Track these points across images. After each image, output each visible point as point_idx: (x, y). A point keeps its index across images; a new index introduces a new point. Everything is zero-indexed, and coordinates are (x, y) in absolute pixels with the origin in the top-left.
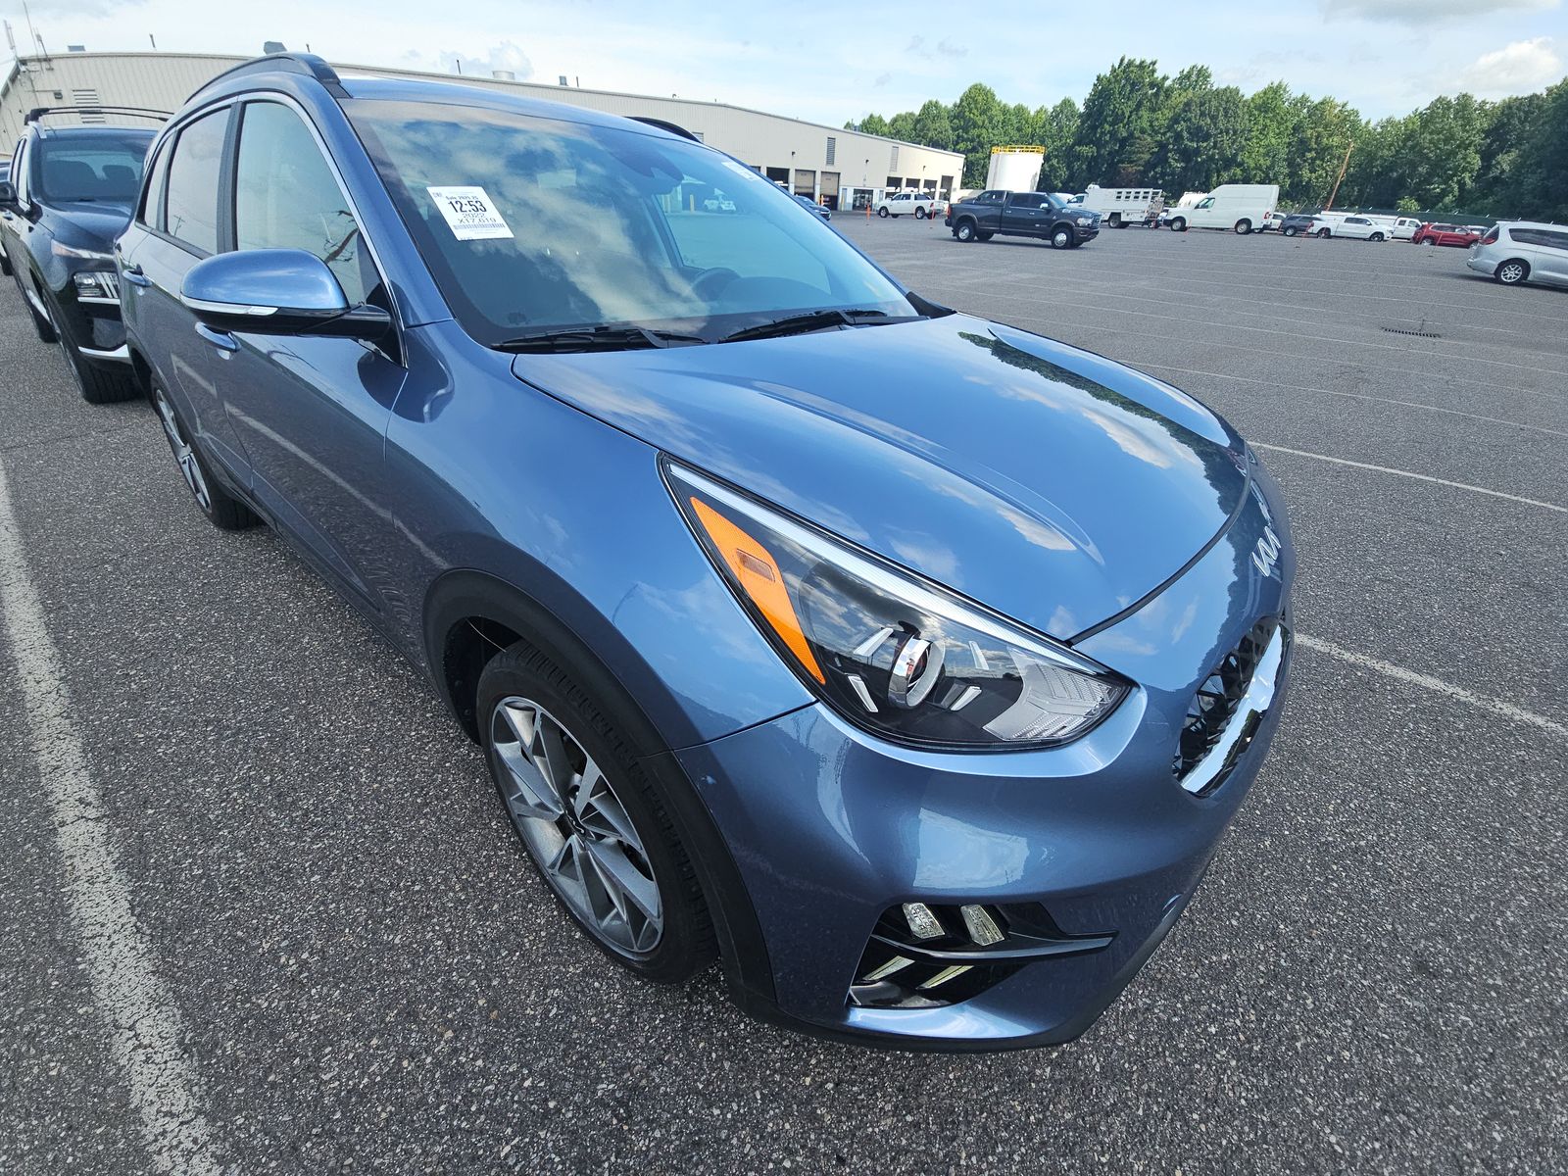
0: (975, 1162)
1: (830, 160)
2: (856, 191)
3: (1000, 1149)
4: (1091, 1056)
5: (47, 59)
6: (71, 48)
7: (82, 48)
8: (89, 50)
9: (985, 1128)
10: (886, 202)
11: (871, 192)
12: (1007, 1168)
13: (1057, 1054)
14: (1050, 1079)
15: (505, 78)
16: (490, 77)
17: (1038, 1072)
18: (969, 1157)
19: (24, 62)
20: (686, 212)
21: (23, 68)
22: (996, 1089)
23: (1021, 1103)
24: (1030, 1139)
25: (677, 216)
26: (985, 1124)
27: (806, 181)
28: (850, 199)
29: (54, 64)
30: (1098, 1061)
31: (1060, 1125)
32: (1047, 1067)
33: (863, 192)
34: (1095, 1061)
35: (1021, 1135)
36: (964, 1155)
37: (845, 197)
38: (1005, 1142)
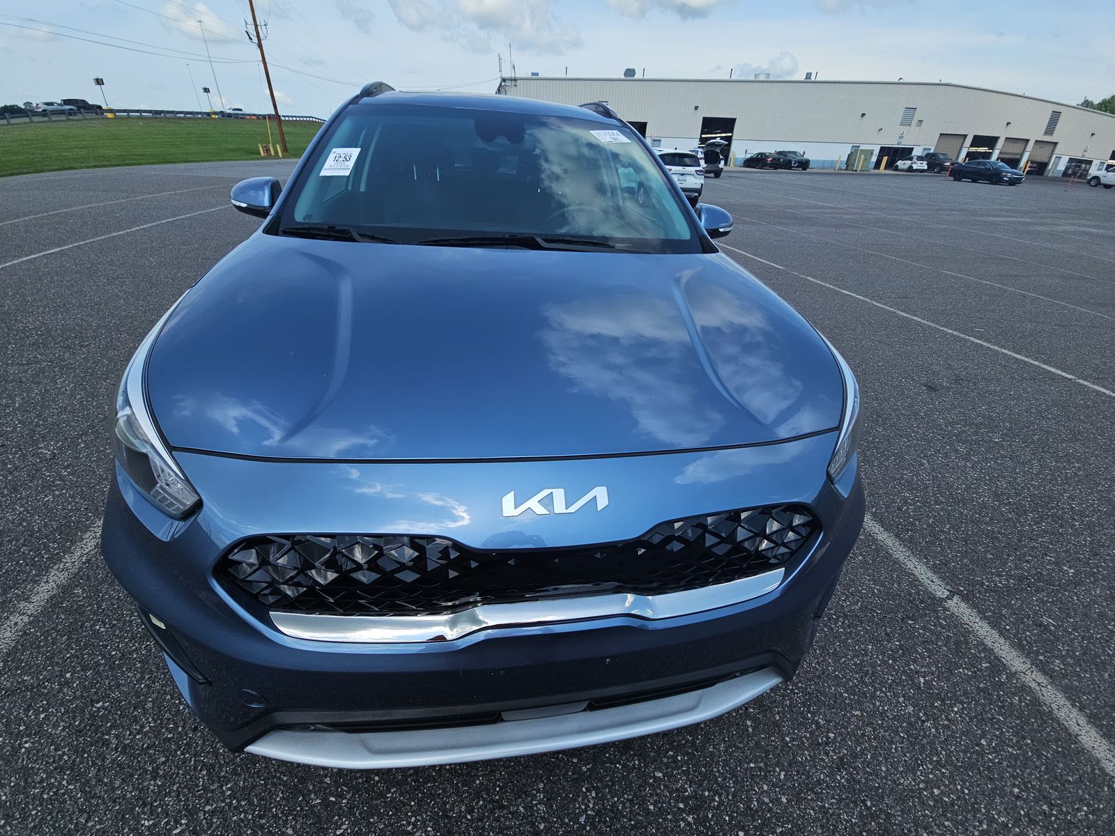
0: (228, 794)
1: (1050, 130)
2: (1071, 160)
3: (243, 803)
4: (347, 823)
5: (515, 80)
6: (533, 74)
7: (537, 74)
8: (540, 76)
9: (254, 787)
10: (1102, 173)
11: (1090, 163)
12: (234, 813)
13: (334, 800)
14: (311, 806)
15: (762, 78)
16: (752, 78)
17: (313, 796)
18: (229, 789)
19: (504, 80)
20: (876, 171)
21: (503, 84)
22: (285, 779)
23: (283, 799)
24: (261, 817)
25: (867, 175)
26: (256, 786)
27: (1014, 149)
28: (1062, 166)
29: (518, 83)
30: (347, 829)
31: (280, 830)
32: (320, 799)
33: (1081, 161)
34: (344, 827)
35: (260, 811)
36: (229, 786)
37: (1056, 164)
38: (250, 803)
